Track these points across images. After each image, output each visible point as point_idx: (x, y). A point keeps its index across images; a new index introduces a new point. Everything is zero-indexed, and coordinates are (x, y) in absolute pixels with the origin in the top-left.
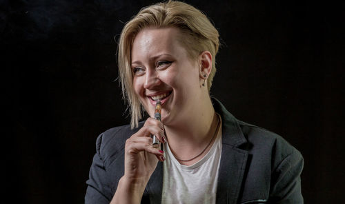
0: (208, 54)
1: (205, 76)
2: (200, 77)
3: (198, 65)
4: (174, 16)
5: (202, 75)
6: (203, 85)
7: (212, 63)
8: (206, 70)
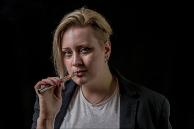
0: (109, 43)
4: (90, 19)
6: (105, 61)
8: (108, 53)
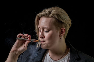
0: (64, 29)
2: (59, 36)
5: (60, 36)
8: (62, 34)
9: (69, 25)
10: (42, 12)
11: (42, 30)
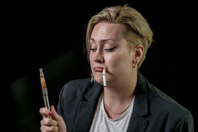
0: (141, 48)
1: (136, 62)
2: (133, 62)
3: (133, 54)
5: (135, 61)
6: (134, 67)
7: (143, 54)
8: (138, 58)
9: (149, 41)
10: (102, 12)
11: (98, 48)
